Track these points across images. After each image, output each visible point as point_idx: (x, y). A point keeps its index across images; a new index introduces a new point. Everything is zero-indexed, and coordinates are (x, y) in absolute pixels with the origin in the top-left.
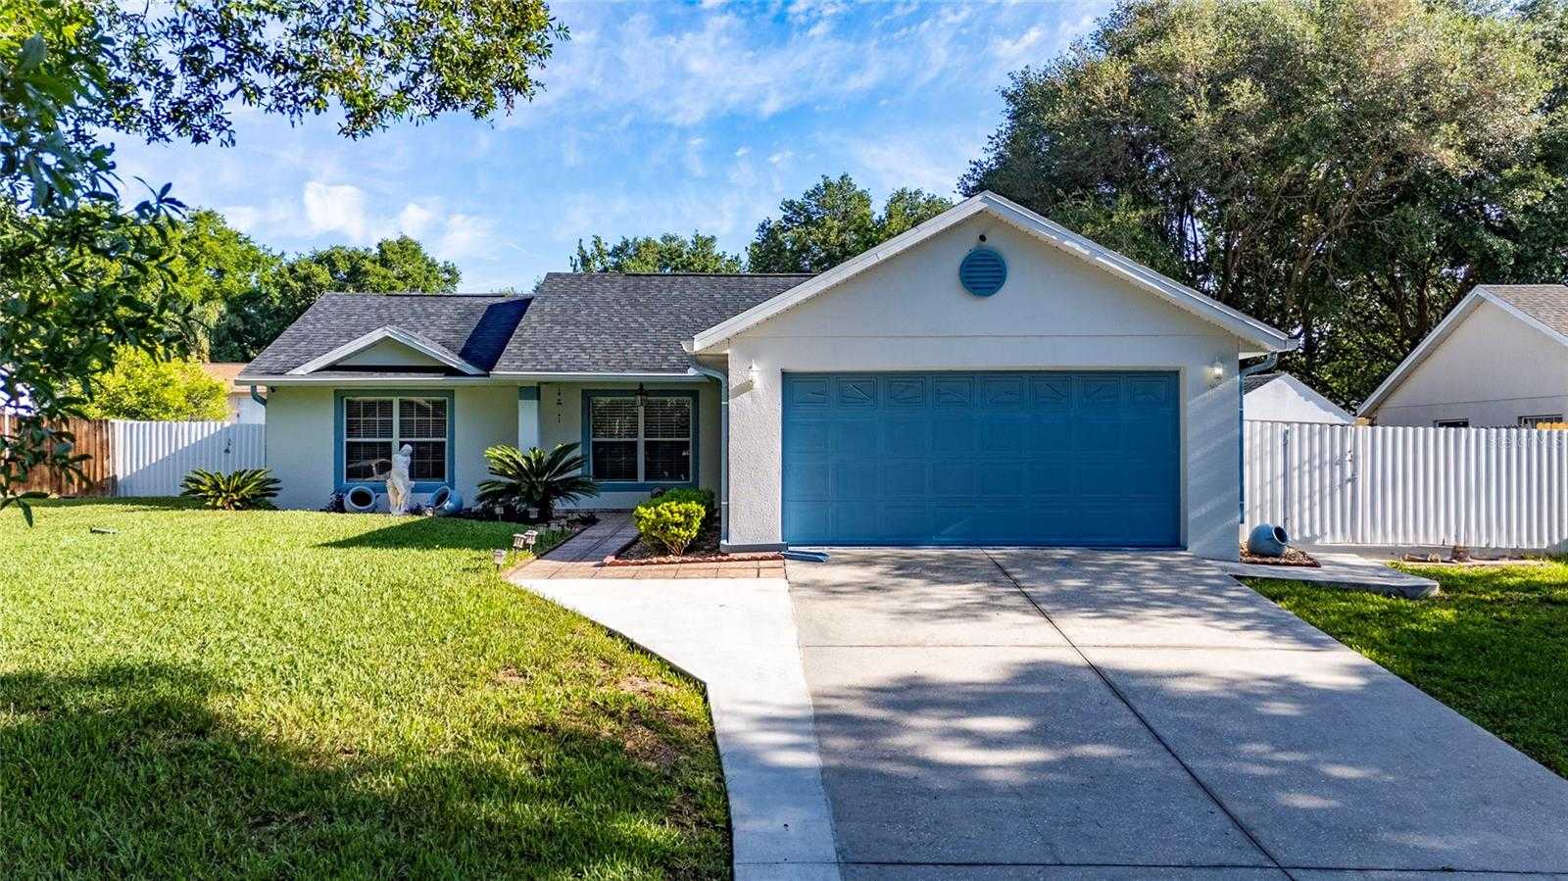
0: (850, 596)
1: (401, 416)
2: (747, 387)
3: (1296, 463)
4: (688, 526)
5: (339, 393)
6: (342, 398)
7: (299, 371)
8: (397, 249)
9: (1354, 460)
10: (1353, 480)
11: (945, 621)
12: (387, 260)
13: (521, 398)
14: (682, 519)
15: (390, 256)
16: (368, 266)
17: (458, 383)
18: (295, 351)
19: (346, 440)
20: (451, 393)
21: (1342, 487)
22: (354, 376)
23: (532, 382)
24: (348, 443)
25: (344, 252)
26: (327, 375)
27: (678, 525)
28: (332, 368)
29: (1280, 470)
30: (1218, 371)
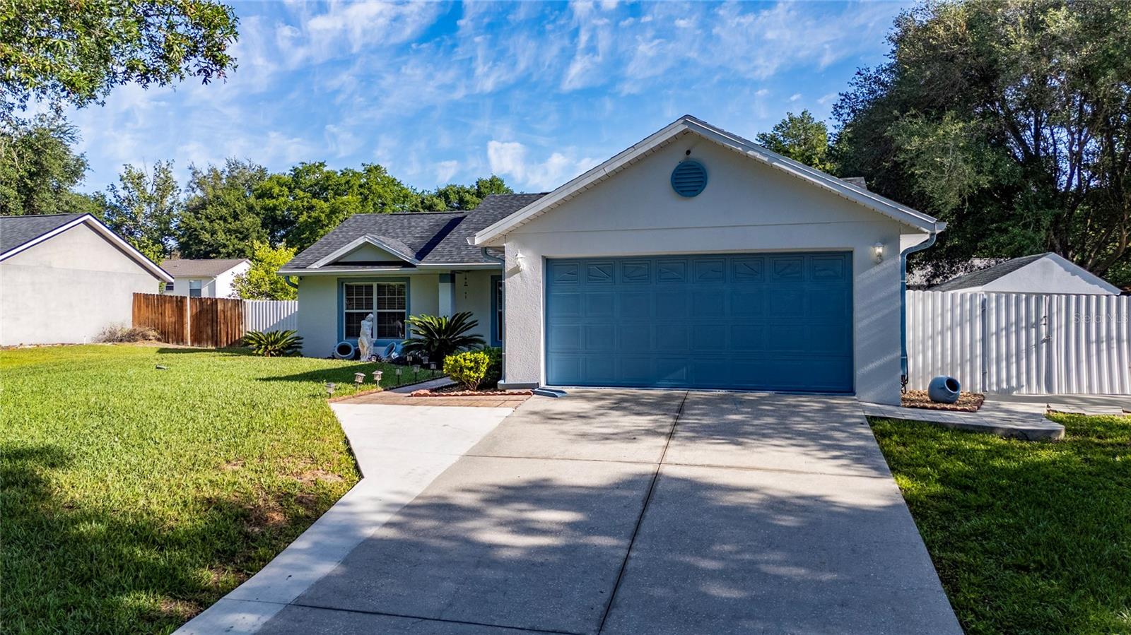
0: (560, 421)
1: (378, 295)
2: (517, 270)
3: (993, 329)
4: (477, 370)
5: (341, 280)
6: (342, 283)
7: (315, 266)
8: (488, 185)
9: (1049, 324)
10: (1048, 341)
11: (608, 441)
12: (481, 193)
13: (441, 282)
14: (472, 364)
15: (483, 190)
16: (468, 197)
17: (411, 272)
18: (319, 253)
19: (345, 311)
20: (407, 279)
21: (1038, 346)
22: (346, 268)
23: (447, 270)
24: (346, 313)
25: (455, 189)
26: (331, 269)
27: (471, 369)
28: (335, 263)
29: (978, 335)
30: (879, 250)
